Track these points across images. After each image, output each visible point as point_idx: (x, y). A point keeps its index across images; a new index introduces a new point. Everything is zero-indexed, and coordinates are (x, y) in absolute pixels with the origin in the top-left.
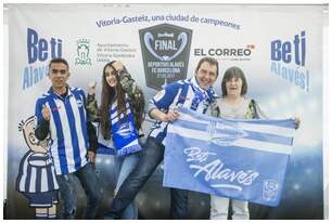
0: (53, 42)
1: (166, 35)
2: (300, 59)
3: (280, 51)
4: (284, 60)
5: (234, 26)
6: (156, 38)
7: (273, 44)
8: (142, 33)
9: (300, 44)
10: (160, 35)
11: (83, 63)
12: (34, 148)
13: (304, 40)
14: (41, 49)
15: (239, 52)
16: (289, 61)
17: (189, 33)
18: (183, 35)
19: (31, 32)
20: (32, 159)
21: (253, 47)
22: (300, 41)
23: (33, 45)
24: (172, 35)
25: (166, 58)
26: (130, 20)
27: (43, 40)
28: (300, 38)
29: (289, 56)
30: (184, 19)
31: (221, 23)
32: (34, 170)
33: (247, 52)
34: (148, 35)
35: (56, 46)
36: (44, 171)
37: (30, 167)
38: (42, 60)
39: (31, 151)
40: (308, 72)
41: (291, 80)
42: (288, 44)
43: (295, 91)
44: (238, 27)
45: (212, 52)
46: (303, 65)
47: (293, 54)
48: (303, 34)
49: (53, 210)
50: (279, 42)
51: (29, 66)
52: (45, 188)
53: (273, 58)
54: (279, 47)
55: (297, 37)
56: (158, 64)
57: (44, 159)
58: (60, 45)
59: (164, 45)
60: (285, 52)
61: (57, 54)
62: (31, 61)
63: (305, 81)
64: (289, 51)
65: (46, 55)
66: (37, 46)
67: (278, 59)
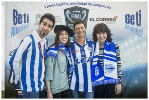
0: (25, 15)
1: (77, 11)
4: (131, 24)
5: (108, 7)
6: (72, 13)
7: (126, 16)
8: (65, 11)
11: (38, 25)
13: (140, 14)
14: (19, 19)
15: (110, 19)
16: (133, 24)
18: (85, 12)
19: (15, 11)
21: (117, 17)
23: (16, 17)
24: (79, 12)
26: (60, 5)
27: (20, 14)
28: (139, 13)
29: (134, 22)
30: (85, 4)
31: (102, 6)
33: (114, 19)
34: (68, 12)
35: (26, 17)
40: (142, 29)
42: (133, 16)
43: (136, 38)
44: (110, 8)
45: (98, 20)
46: (140, 25)
48: (140, 11)
50: (129, 15)
51: (14, 26)
53: (126, 22)
54: (129, 17)
55: (137, 12)
58: (28, 17)
59: (76, 16)
60: (131, 19)
61: (26, 21)
62: (15, 24)
63: (141, 33)
64: (134, 19)
65: (21, 21)
66: (17, 17)
67: (129, 23)
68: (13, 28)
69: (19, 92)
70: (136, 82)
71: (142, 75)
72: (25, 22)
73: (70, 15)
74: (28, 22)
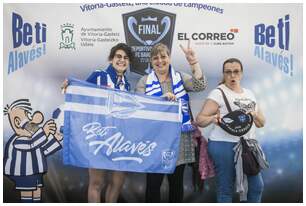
1: (150, 19)
2: (284, 43)
3: (263, 35)
4: (268, 44)
5: (217, 10)
6: (140, 22)
7: (257, 27)
8: (125, 17)
9: (284, 29)
10: (143, 19)
11: (67, 47)
12: (19, 131)
14: (26, 34)
15: (222, 36)
16: (272, 45)
17: (173, 17)
18: (167, 19)
20: (17, 142)
21: (236, 31)
22: (284, 25)
23: (18, 30)
24: (155, 19)
25: (149, 42)
26: (114, 5)
28: (284, 21)
29: (273, 41)
31: (205, 7)
32: (19, 154)
33: (231, 36)
34: (131, 20)
35: (41, 31)
36: (29, 154)
37: (15, 150)
38: (26, 44)
39: (16, 134)
40: (292, 56)
41: (275, 64)
42: (272, 28)
43: (278, 75)
44: (222, 11)
45: (195, 37)
46: (287, 49)
47: (277, 38)
48: (287, 17)
49: (38, 193)
50: (262, 26)
51: (14, 50)
52: (29, 171)
53: (257, 42)
54: (263, 31)
55: (280, 20)
56: (142, 48)
57: (29, 143)
58: (44, 30)
59: (148, 30)
60: (268, 36)
61: (41, 39)
62: (16, 45)
63: (289, 65)
64: (273, 35)
65: (31, 39)
66: (22, 30)
67: (262, 43)
68: (11, 53)
69: (23, 193)
70: (280, 171)
71: (292, 156)
72: (38, 41)
73: (135, 28)
74: (44, 40)
